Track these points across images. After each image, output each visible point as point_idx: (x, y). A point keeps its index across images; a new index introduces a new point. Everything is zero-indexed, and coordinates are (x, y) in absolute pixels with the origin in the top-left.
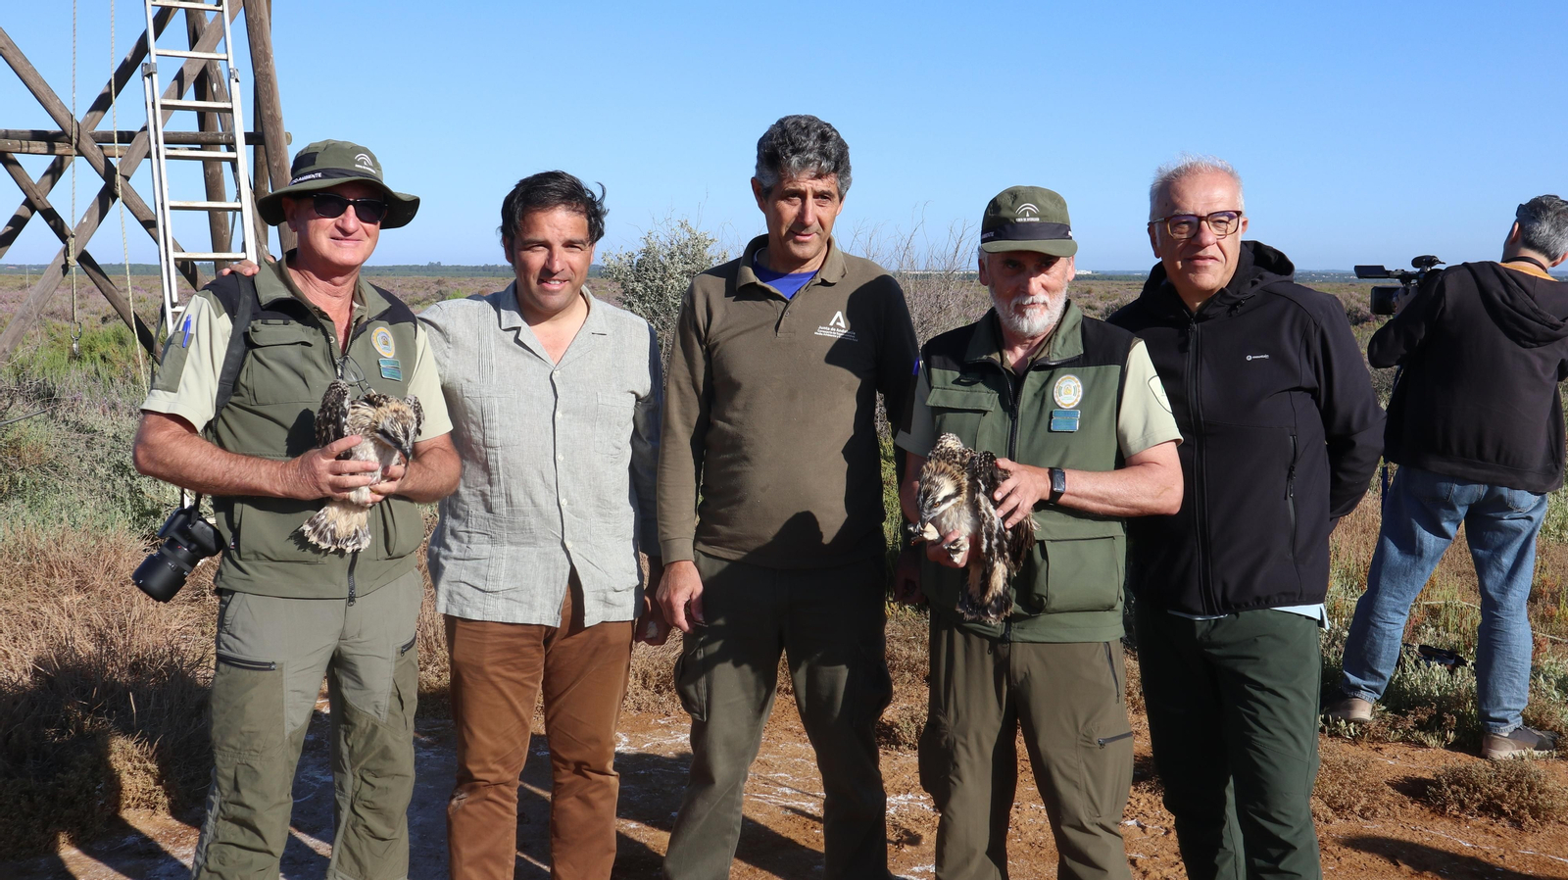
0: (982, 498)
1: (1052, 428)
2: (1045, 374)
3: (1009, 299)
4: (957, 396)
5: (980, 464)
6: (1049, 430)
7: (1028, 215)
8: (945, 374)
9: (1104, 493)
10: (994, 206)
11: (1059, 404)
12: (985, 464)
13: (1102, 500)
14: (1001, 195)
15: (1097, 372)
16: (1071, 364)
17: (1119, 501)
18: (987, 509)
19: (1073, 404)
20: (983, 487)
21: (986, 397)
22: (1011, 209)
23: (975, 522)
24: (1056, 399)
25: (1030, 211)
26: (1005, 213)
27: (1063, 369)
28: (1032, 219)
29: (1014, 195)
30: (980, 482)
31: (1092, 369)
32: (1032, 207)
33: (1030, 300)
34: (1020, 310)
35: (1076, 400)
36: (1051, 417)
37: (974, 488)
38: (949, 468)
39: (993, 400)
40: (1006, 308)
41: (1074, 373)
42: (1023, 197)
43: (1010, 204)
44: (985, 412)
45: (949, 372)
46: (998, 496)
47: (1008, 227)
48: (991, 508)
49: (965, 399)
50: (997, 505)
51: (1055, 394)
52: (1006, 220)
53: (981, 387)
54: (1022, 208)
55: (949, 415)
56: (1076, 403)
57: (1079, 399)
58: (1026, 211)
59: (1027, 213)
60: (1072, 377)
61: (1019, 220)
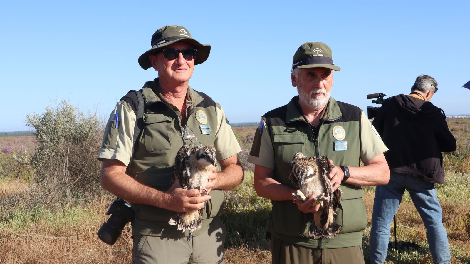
0: (325, 176)
1: (335, 149)
2: (327, 126)
3: (309, 92)
4: (288, 137)
5: (323, 161)
6: (334, 150)
7: (318, 53)
8: (279, 128)
9: (364, 176)
10: (301, 50)
11: (336, 138)
12: (325, 161)
13: (363, 179)
14: (304, 45)
15: (350, 125)
16: (338, 121)
17: (370, 179)
18: (328, 182)
19: (342, 138)
20: (326, 171)
21: (301, 136)
22: (310, 51)
23: (323, 189)
24: (335, 137)
25: (319, 51)
26: (307, 52)
27: (335, 123)
28: (320, 55)
29: (311, 45)
30: (324, 169)
31: (348, 123)
32: (319, 50)
33: (318, 91)
34: (314, 96)
35: (344, 137)
36: (334, 144)
37: (321, 172)
38: (310, 163)
39: (306, 138)
40: (307, 96)
41: (340, 125)
42: (315, 46)
43: (309, 48)
44: (303, 144)
45: (280, 127)
46: (331, 175)
47: (309, 59)
48: (329, 181)
49: (292, 138)
50: (331, 179)
51: (334, 134)
52: (308, 56)
53: (298, 132)
54: (315, 50)
55: (286, 146)
56: (344, 138)
57: (345, 136)
58: (317, 51)
59: (317, 53)
60: (340, 126)
61: (314, 55)
